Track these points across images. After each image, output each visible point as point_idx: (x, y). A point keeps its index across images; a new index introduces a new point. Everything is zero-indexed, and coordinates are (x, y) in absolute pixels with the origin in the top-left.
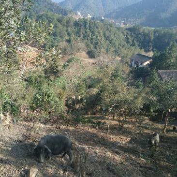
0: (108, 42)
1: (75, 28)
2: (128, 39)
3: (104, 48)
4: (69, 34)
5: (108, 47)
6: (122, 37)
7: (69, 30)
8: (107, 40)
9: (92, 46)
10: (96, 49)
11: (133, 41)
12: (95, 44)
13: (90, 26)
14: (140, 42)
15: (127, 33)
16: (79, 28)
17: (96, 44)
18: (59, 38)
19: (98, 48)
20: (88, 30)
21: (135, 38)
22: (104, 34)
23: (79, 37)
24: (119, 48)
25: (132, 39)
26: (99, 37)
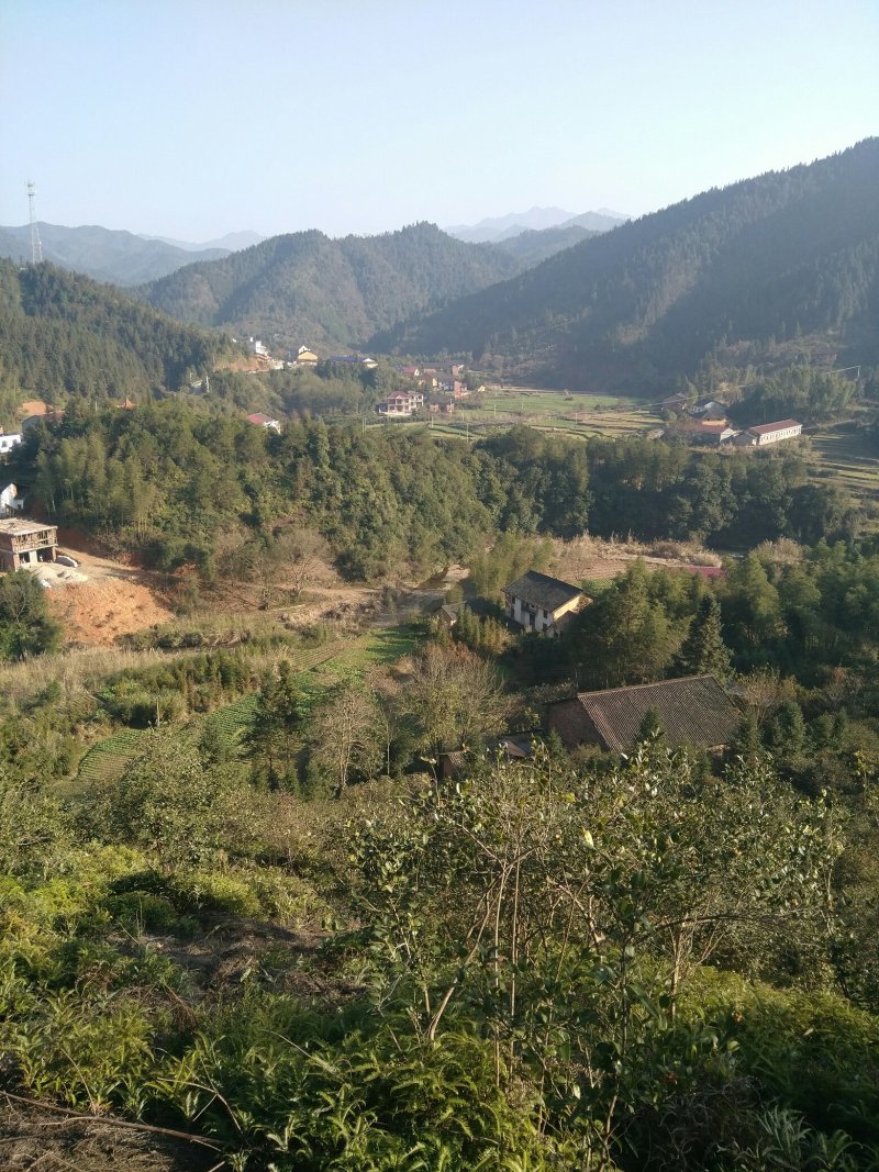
0: (411, 509)
1: (272, 465)
2: (490, 488)
3: (399, 537)
4: (249, 491)
5: (413, 529)
6: (465, 480)
7: (252, 476)
8: (406, 501)
9: (349, 535)
10: (366, 543)
11: (509, 492)
12: (362, 524)
13: (331, 453)
14: (538, 496)
15: (485, 464)
16: (288, 462)
17: (366, 521)
18: (210, 511)
19: (375, 541)
20: (326, 467)
21: (517, 479)
22: (394, 480)
23: (293, 498)
24: (456, 529)
25: (507, 484)
26: (373, 496)
